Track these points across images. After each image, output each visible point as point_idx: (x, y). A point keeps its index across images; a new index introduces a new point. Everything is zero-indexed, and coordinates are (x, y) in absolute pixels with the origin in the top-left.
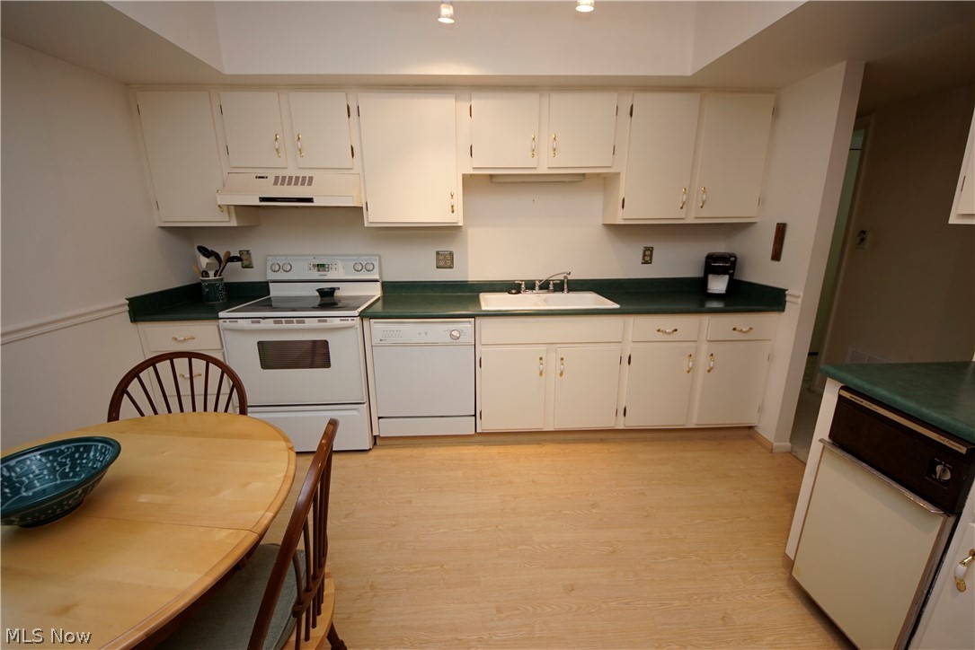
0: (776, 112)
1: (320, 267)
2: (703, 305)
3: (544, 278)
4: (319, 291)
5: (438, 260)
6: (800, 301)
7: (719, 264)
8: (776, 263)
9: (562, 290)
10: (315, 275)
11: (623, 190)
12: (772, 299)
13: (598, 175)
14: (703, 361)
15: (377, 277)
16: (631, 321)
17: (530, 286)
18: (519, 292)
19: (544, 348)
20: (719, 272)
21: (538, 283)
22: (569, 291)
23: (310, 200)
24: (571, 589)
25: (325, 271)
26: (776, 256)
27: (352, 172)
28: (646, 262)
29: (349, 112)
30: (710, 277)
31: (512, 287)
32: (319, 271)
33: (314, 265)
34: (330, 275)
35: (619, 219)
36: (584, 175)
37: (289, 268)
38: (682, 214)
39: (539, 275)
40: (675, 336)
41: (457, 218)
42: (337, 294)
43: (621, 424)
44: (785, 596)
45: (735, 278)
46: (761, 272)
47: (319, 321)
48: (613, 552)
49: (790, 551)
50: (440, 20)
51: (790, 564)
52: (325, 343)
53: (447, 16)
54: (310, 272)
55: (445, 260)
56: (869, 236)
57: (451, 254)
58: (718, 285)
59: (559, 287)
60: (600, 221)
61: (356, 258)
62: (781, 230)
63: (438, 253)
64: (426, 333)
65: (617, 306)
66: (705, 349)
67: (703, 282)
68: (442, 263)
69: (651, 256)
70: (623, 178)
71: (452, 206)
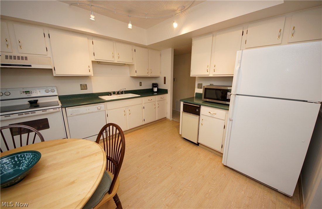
0: (160, 55)
1: (27, 92)
2: (153, 94)
3: (118, 91)
4: (29, 101)
5: (81, 87)
6: (170, 91)
7: (155, 85)
8: (165, 84)
9: (123, 94)
10: (25, 95)
11: (135, 68)
12: (165, 92)
13: (128, 64)
14: (157, 105)
15: (57, 94)
16: (143, 98)
17: (114, 93)
18: (111, 95)
19: (125, 108)
20: (156, 87)
21: (116, 92)
22: (125, 94)
23: (30, 66)
24: (150, 156)
25: (30, 94)
26: (165, 83)
27: (46, 56)
28: (140, 86)
29: (44, 36)
30: (154, 88)
31: (109, 94)
32: (26, 94)
33: (23, 92)
34: (34, 95)
35: (135, 75)
36: (125, 64)
37: (9, 94)
38: (147, 75)
39: (116, 90)
40: (152, 101)
41: (91, 73)
42: (38, 102)
43: (144, 123)
44: (181, 141)
45: (158, 88)
46: (162, 86)
47: (43, 111)
48: (154, 147)
49: (180, 133)
50: (90, 19)
51: (181, 135)
52: (47, 119)
53: (92, 18)
54: (21, 95)
55: (84, 87)
56: (175, 79)
57: (86, 85)
58: (155, 90)
59: (122, 93)
60: (129, 76)
61: (46, 88)
62: (165, 78)
63: (81, 85)
64: (89, 109)
65: (140, 96)
66: (157, 103)
67: (152, 89)
68: (83, 88)
69: (141, 84)
70: (135, 65)
71: (90, 70)
